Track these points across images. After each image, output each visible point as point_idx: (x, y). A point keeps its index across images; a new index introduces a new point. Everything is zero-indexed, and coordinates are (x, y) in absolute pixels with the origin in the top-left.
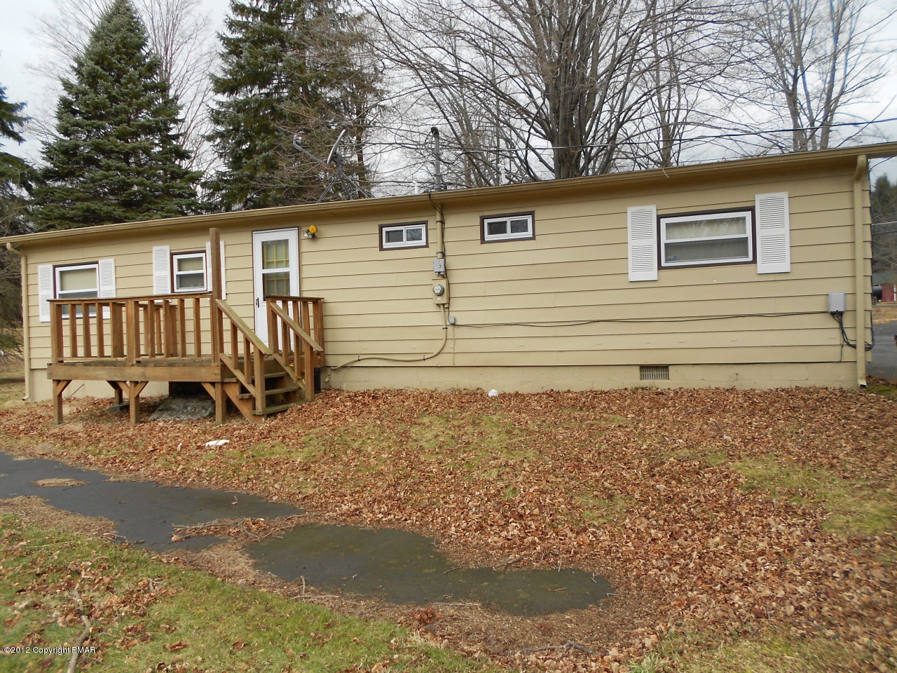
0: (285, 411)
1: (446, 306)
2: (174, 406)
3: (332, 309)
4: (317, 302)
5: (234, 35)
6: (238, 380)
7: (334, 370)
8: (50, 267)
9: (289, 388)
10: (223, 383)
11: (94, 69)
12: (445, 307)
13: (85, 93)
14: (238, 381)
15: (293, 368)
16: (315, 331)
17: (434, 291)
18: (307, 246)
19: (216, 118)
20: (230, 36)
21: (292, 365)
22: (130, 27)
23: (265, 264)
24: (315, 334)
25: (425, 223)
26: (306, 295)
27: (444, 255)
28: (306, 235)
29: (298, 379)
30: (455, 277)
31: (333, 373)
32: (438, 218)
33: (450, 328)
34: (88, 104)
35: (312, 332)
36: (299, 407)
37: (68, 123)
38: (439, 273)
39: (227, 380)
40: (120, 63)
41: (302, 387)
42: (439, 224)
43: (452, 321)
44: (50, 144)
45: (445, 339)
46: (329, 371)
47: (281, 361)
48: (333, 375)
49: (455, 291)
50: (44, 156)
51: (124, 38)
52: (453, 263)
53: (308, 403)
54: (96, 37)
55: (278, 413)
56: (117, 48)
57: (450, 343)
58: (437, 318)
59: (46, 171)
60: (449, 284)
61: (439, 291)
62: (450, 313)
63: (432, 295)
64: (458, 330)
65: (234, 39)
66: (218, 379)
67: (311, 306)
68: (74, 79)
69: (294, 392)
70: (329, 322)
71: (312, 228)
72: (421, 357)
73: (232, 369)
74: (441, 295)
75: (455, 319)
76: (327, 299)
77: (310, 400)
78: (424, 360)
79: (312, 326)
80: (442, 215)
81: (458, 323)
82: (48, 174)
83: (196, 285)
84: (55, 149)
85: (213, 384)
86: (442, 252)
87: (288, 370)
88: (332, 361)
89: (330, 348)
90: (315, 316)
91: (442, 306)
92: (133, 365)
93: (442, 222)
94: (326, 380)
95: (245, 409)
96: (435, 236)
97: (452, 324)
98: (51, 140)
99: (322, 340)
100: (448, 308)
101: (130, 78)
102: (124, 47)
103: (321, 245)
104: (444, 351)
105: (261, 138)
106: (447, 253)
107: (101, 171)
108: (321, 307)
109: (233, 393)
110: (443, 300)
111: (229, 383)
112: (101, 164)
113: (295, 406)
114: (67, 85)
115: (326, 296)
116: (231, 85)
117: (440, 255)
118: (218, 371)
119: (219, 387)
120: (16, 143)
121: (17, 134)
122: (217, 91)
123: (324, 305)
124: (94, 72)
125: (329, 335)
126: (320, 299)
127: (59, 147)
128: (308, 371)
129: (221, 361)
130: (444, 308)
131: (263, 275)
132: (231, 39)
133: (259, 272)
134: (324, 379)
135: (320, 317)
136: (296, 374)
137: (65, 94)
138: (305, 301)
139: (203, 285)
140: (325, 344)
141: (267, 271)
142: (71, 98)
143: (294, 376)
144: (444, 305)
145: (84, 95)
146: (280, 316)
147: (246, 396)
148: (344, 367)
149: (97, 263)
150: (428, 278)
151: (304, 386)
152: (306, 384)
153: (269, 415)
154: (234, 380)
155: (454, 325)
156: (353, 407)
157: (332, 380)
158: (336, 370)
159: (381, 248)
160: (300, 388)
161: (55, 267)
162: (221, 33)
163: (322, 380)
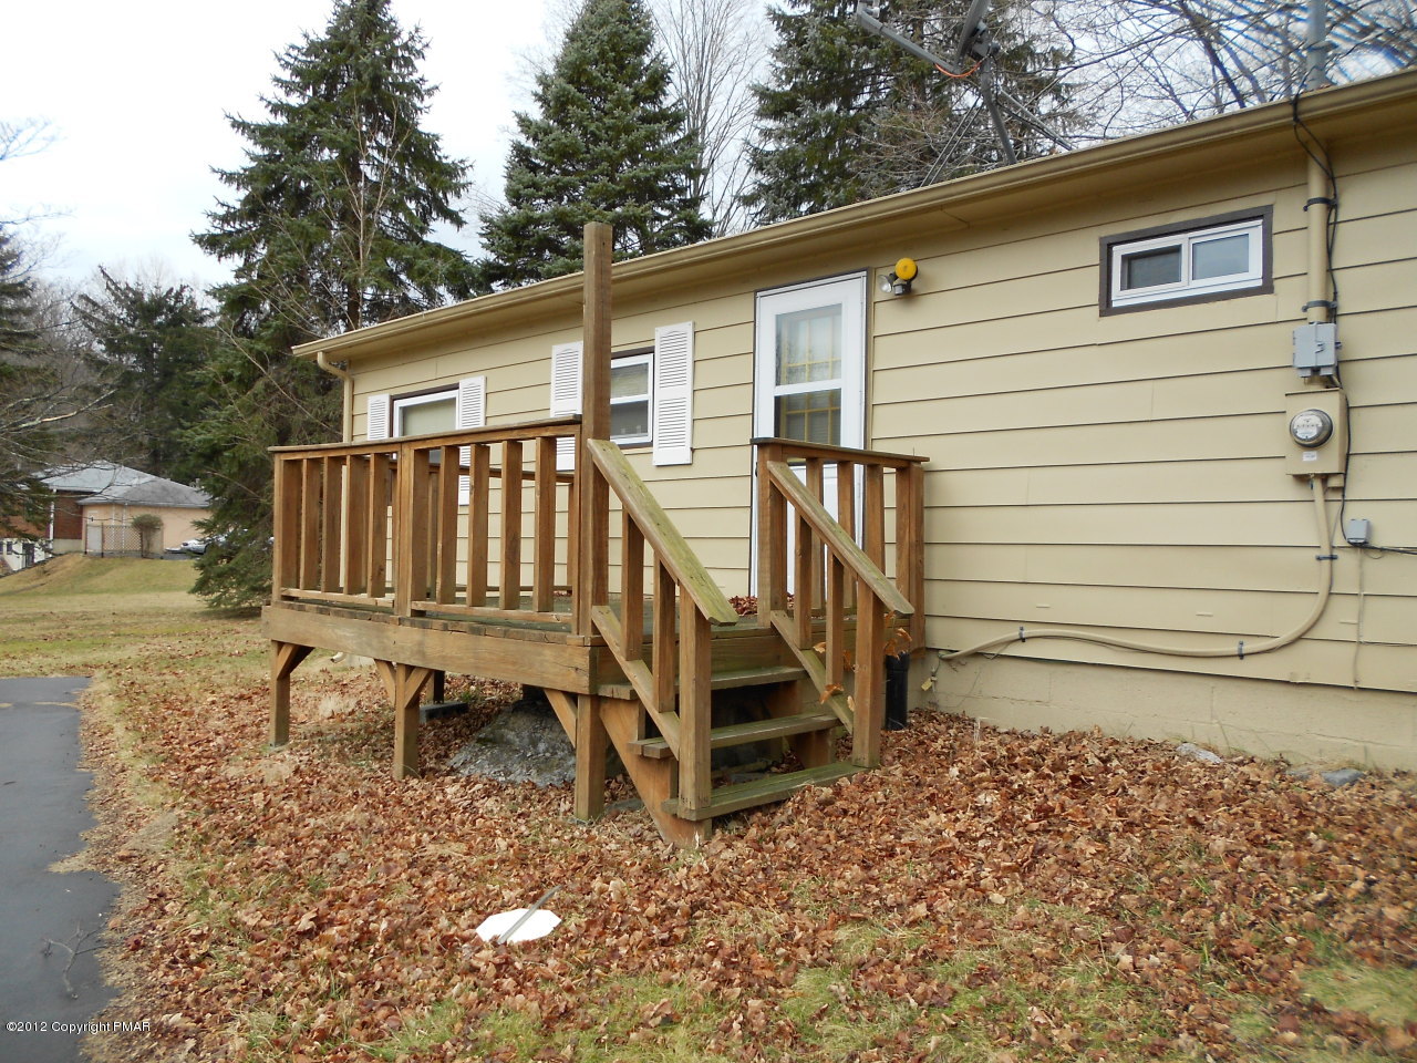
0: (779, 804)
1: (1334, 482)
2: (511, 735)
3: (950, 488)
4: (907, 467)
5: (796, 9)
6: (633, 693)
7: (948, 660)
8: (385, 398)
9: (807, 719)
10: (597, 700)
11: (564, 89)
12: (1332, 485)
13: (547, 131)
14: (634, 699)
15: (822, 658)
16: (900, 550)
17: (1293, 432)
18: (891, 318)
19: (759, 162)
20: (789, 11)
21: (819, 649)
22: (624, 17)
23: (784, 374)
24: (899, 558)
25: (1263, 214)
26: (879, 448)
27: (1332, 313)
28: (887, 287)
29: (835, 694)
30: (1369, 386)
31: (944, 666)
32: (1316, 188)
33: (1348, 560)
34: (552, 150)
35: (891, 554)
36: (828, 792)
37: (520, 182)
38: (1316, 370)
39: (606, 691)
40: (605, 77)
41: (844, 719)
42: (1317, 211)
43: (1358, 534)
44: (491, 221)
45: (1323, 593)
46: (934, 661)
47: (790, 631)
48: (944, 674)
49: (1371, 432)
50: (485, 240)
51: (613, 35)
52: (1361, 335)
53: (858, 775)
54: (572, 37)
55: (751, 811)
56: (602, 53)
57: (1343, 611)
58: (1301, 523)
59: (485, 266)
60: (1347, 409)
61: (1313, 432)
62: (1349, 506)
63: (1282, 445)
64: (1375, 566)
65: (796, 17)
66: (581, 684)
67: (890, 479)
68: (536, 113)
69: (822, 733)
70: (940, 527)
71: (904, 266)
72: (1231, 647)
73: (621, 659)
74: (1317, 444)
75: (1369, 528)
76: (937, 461)
77: (866, 763)
78: (1241, 656)
79: (890, 534)
80: (1330, 179)
81: (1379, 541)
82: (490, 273)
83: (631, 431)
84: (499, 228)
85: (572, 697)
86: (1324, 304)
87: (807, 661)
88: (941, 635)
89: (939, 599)
90: (901, 509)
91: (1317, 485)
92: (401, 622)
93: (1331, 204)
94: (925, 687)
95: (651, 789)
96: (1299, 252)
97: (1355, 545)
98: (495, 214)
99: (916, 579)
100: (1342, 489)
101: (619, 100)
102: (613, 50)
103: (929, 311)
104: (1315, 634)
105: (834, 186)
106: (1345, 305)
107: (562, 259)
108: (920, 481)
109: (623, 731)
110: (1328, 461)
111: (612, 699)
112: (564, 247)
113: (810, 787)
114: (525, 123)
115: (936, 453)
116: (786, 98)
117: (1317, 313)
118: (583, 661)
119: (586, 707)
120: (454, 227)
121: (456, 213)
122: (762, 114)
123: (926, 478)
124: (563, 96)
125: (939, 563)
126: (918, 460)
127: (504, 222)
128: (864, 669)
129: (595, 630)
130: (1326, 490)
131: (778, 400)
132: (791, 17)
133: (767, 392)
134: (918, 684)
135: (915, 511)
136: (829, 678)
137: (522, 139)
138: (875, 463)
139: (645, 430)
140: (926, 585)
141: (786, 390)
142: (530, 144)
143: (822, 679)
144: (1325, 478)
145: (546, 134)
146: (795, 502)
147: (654, 746)
148: (977, 655)
149: (455, 387)
150: (1268, 392)
151: (850, 714)
152: (856, 710)
153: (720, 821)
154: (623, 693)
155: (1362, 546)
156: (1006, 821)
157: (940, 688)
158: (954, 660)
159: (1106, 308)
160: (838, 722)
161: (393, 399)
162: (774, 6)
163: (911, 686)
